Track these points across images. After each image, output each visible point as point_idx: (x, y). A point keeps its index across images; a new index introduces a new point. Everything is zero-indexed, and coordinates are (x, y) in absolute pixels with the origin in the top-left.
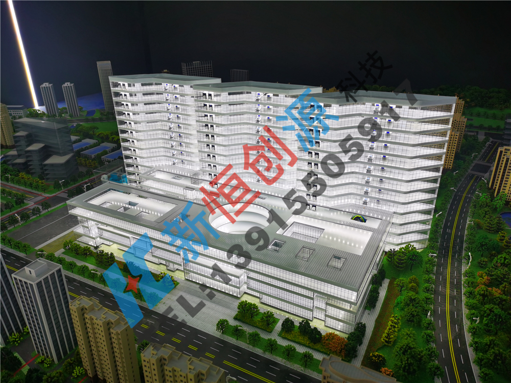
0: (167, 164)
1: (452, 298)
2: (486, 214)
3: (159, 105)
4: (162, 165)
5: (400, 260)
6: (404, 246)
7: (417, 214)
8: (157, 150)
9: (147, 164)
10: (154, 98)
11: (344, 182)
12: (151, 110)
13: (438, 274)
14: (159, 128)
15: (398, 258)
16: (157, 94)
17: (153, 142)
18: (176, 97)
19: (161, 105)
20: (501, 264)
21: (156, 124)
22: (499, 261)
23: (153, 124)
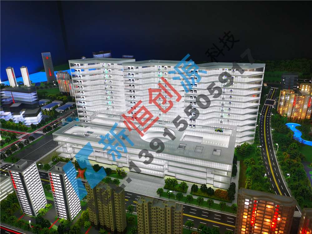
0: (104, 109)
1: (273, 167)
2: (279, 125)
3: (99, 75)
4: (101, 110)
5: (244, 150)
6: (243, 143)
7: (247, 126)
8: (98, 101)
9: (92, 110)
10: (96, 71)
11: (209, 112)
12: (95, 78)
13: (263, 156)
14: (99, 88)
15: (242, 150)
16: (98, 69)
17: (95, 97)
18: (109, 70)
19: (100, 75)
20: (293, 148)
21: (97, 86)
22: (292, 147)
23: (96, 86)
